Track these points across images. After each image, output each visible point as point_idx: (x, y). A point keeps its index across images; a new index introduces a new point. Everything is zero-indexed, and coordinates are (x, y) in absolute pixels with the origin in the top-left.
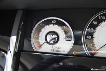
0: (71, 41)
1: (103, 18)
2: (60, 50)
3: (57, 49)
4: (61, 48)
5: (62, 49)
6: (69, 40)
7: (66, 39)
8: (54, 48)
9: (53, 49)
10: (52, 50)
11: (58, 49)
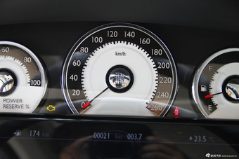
0: (40, 86)
1: (99, 40)
2: (19, 104)
3: (13, 103)
4: (21, 101)
5: (24, 103)
6: (37, 85)
7: (30, 83)
8: (8, 101)
9: (6, 103)
10: (4, 106)
11: (16, 103)
